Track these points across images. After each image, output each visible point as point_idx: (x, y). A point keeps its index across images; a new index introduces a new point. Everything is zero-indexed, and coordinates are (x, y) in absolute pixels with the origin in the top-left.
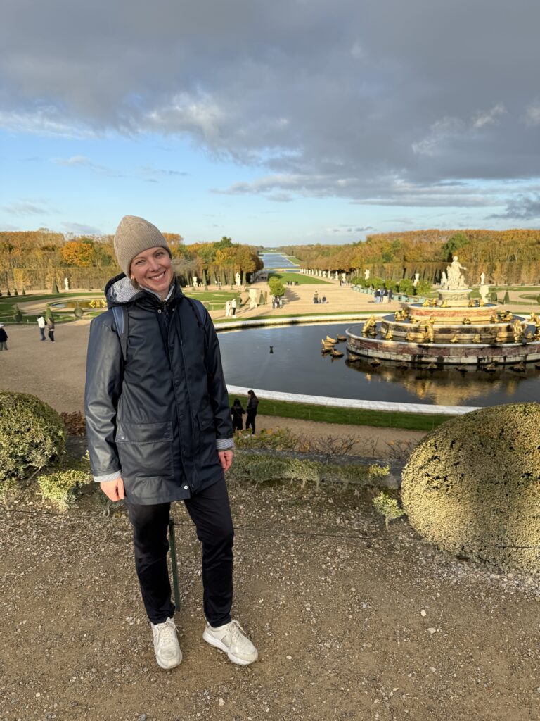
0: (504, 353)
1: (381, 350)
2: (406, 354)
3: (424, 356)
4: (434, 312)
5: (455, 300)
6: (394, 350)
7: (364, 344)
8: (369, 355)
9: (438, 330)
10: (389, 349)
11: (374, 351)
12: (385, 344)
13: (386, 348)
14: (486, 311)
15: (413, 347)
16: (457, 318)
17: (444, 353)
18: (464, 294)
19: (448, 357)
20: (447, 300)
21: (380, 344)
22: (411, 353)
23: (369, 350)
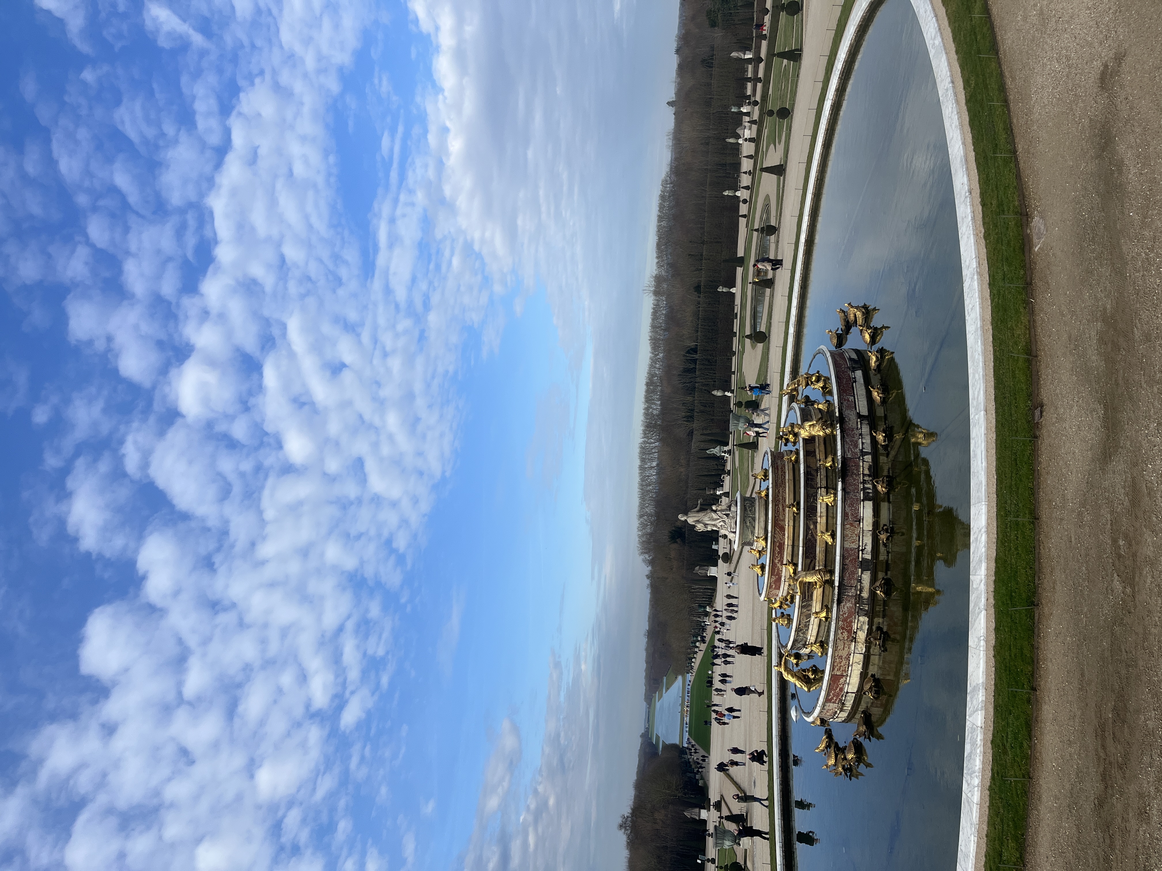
0: (856, 454)
1: (847, 668)
2: (856, 624)
3: (858, 593)
4: (774, 560)
5: (755, 521)
6: (846, 645)
7: (832, 698)
8: (855, 690)
9: (809, 561)
10: (844, 654)
11: (848, 681)
12: (834, 662)
13: (841, 659)
14: (776, 472)
15: (842, 613)
16: (787, 522)
17: (853, 559)
18: (745, 506)
19: (861, 552)
20: (753, 533)
21: (833, 669)
22: (853, 617)
23: (845, 691)
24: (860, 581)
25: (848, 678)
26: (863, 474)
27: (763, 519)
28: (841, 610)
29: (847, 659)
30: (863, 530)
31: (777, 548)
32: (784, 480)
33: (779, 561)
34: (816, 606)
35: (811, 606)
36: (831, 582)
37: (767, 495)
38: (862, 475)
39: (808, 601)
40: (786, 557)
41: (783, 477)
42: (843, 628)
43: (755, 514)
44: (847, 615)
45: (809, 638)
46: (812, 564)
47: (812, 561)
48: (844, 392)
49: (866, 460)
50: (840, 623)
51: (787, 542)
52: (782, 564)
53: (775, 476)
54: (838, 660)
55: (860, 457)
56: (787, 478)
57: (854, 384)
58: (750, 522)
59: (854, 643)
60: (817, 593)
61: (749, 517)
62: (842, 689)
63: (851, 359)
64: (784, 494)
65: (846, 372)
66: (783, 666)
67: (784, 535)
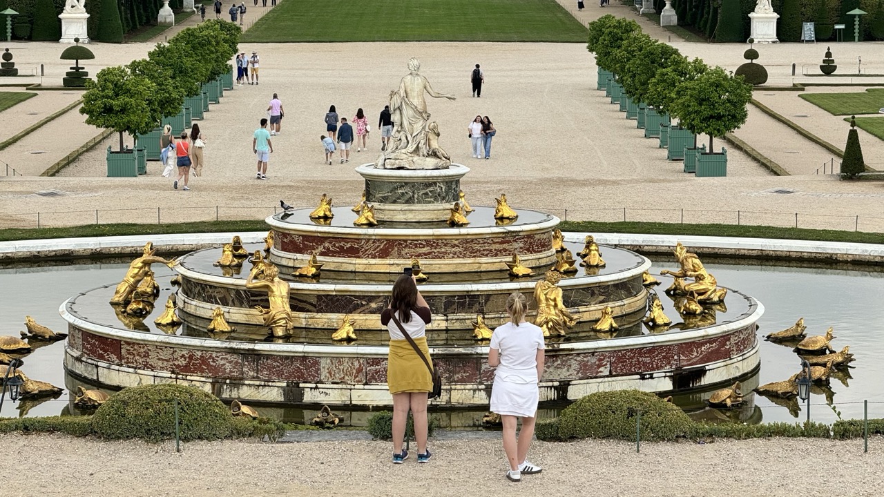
1: (131, 365)
2: (198, 378)
3: (247, 382)
4: (328, 240)
5: (407, 202)
6: (165, 363)
7: (89, 344)
8: (101, 379)
9: (314, 301)
10: (152, 361)
11: (113, 367)
12: (139, 344)
13: (145, 356)
14: (496, 240)
15: (214, 355)
16: (397, 261)
17: (303, 374)
18: (435, 183)
19: (314, 385)
20: (384, 200)
21: (128, 343)
22: (210, 374)
23: (99, 364)
24: (267, 383)
25: (117, 367)
26: (451, 389)
27: (411, 217)
28: (218, 355)
29: (145, 365)
30: (351, 389)
31: (349, 245)
32: (478, 254)
33: (328, 249)
34: (239, 314)
35: (241, 306)
36: (270, 338)
37: (453, 224)
38: (449, 387)
39: (249, 301)
40: (331, 262)
41: (486, 253)
42: (191, 357)
43: (419, 202)
44: (212, 363)
45: (192, 303)
46: (308, 307)
47: (315, 306)
48: (619, 358)
49: (476, 395)
50: (199, 353)
51: (359, 264)
52: (322, 254)
53: (488, 239)
54: (142, 350)
55: (483, 384)
56: (484, 260)
57: (638, 377)
58: (403, 194)
59: (169, 375)
60: (255, 315)
61: (413, 192)
62: (101, 357)
63: (702, 372)
64: (451, 255)
65: (669, 363)
66: (151, 258)
67: (374, 257)
